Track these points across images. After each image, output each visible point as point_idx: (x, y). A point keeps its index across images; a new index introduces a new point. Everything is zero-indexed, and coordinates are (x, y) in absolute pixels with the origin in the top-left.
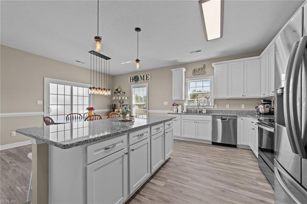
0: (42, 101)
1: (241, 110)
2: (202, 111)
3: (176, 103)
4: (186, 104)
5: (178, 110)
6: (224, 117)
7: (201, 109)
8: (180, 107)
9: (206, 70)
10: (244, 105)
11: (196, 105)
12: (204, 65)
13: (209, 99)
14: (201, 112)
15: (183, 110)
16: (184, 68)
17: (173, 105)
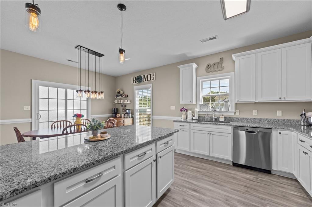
0: (29, 107)
1: (275, 118)
2: (218, 118)
3: (184, 108)
4: (197, 110)
5: (187, 116)
6: (250, 130)
7: (218, 116)
8: (189, 113)
9: (223, 65)
10: (281, 112)
11: (211, 111)
12: (222, 59)
13: (229, 103)
14: (217, 120)
15: (194, 117)
16: (194, 64)
17: (181, 110)
